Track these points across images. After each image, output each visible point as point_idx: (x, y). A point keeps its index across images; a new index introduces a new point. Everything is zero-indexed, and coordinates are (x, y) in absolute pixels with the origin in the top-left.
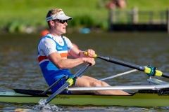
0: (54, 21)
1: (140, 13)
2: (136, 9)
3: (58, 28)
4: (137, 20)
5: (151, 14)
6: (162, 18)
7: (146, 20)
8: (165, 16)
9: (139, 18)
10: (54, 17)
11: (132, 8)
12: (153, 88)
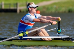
0: (31, 8)
1: (5, 4)
2: (3, 3)
3: (33, 11)
4: (3, 7)
5: (10, 4)
6: (14, 6)
7: (7, 7)
8: (16, 6)
9: (5, 6)
10: (30, 6)
11: (1, 2)
12: (60, 37)
